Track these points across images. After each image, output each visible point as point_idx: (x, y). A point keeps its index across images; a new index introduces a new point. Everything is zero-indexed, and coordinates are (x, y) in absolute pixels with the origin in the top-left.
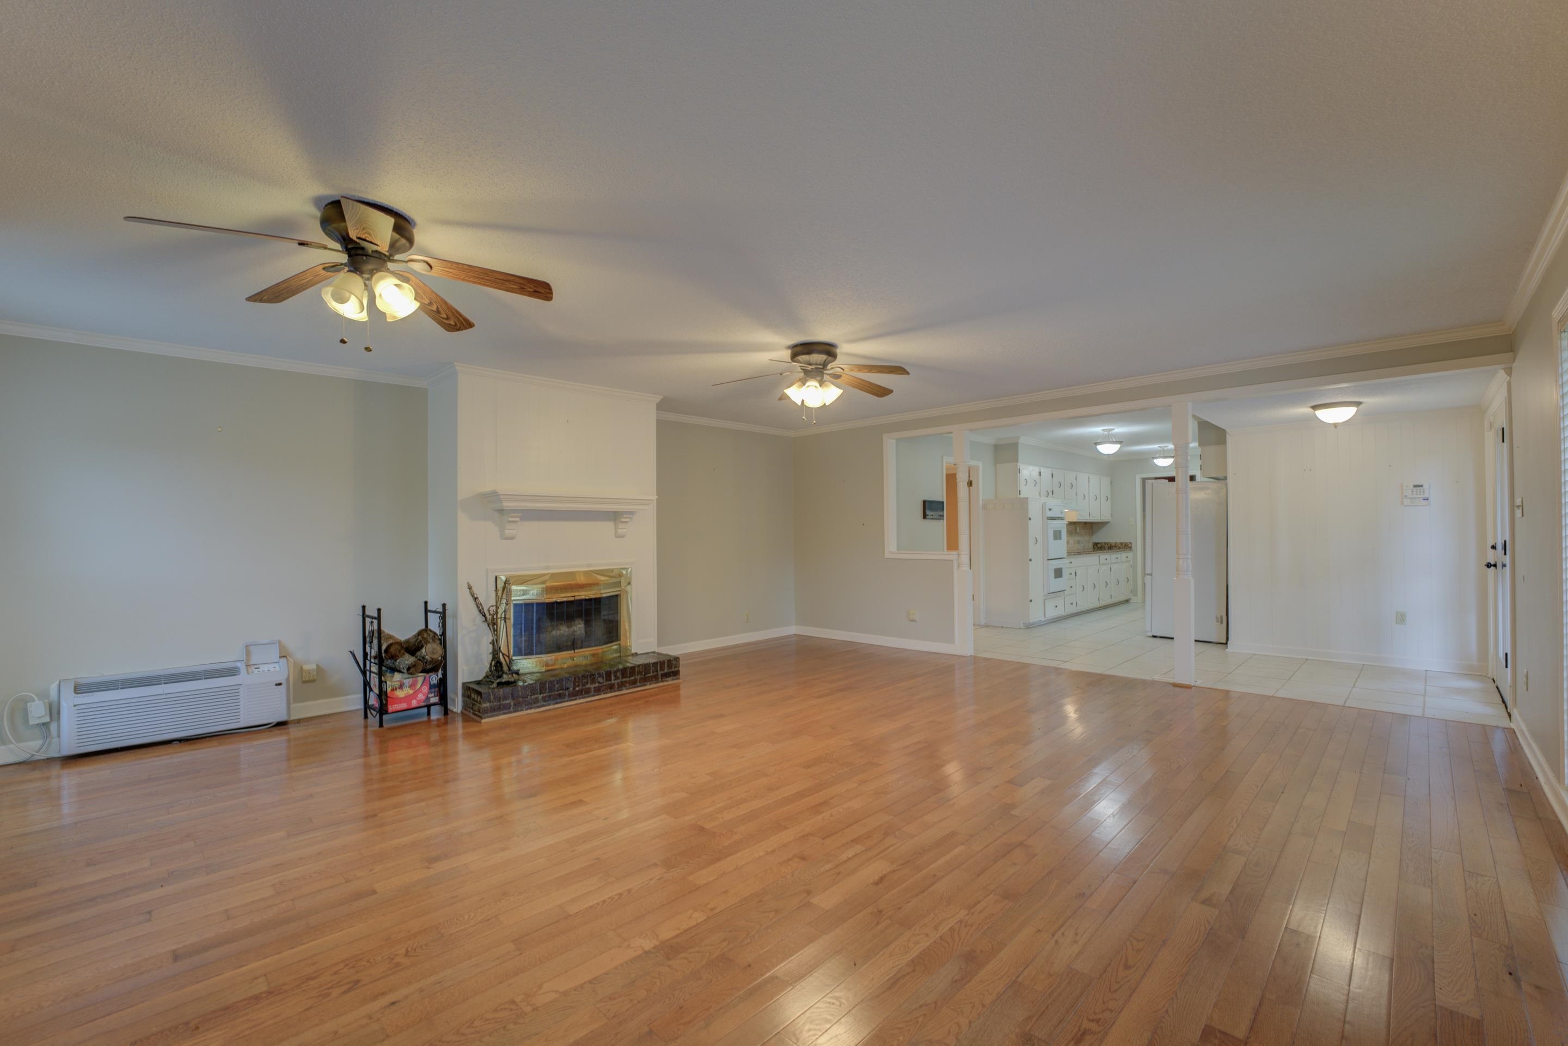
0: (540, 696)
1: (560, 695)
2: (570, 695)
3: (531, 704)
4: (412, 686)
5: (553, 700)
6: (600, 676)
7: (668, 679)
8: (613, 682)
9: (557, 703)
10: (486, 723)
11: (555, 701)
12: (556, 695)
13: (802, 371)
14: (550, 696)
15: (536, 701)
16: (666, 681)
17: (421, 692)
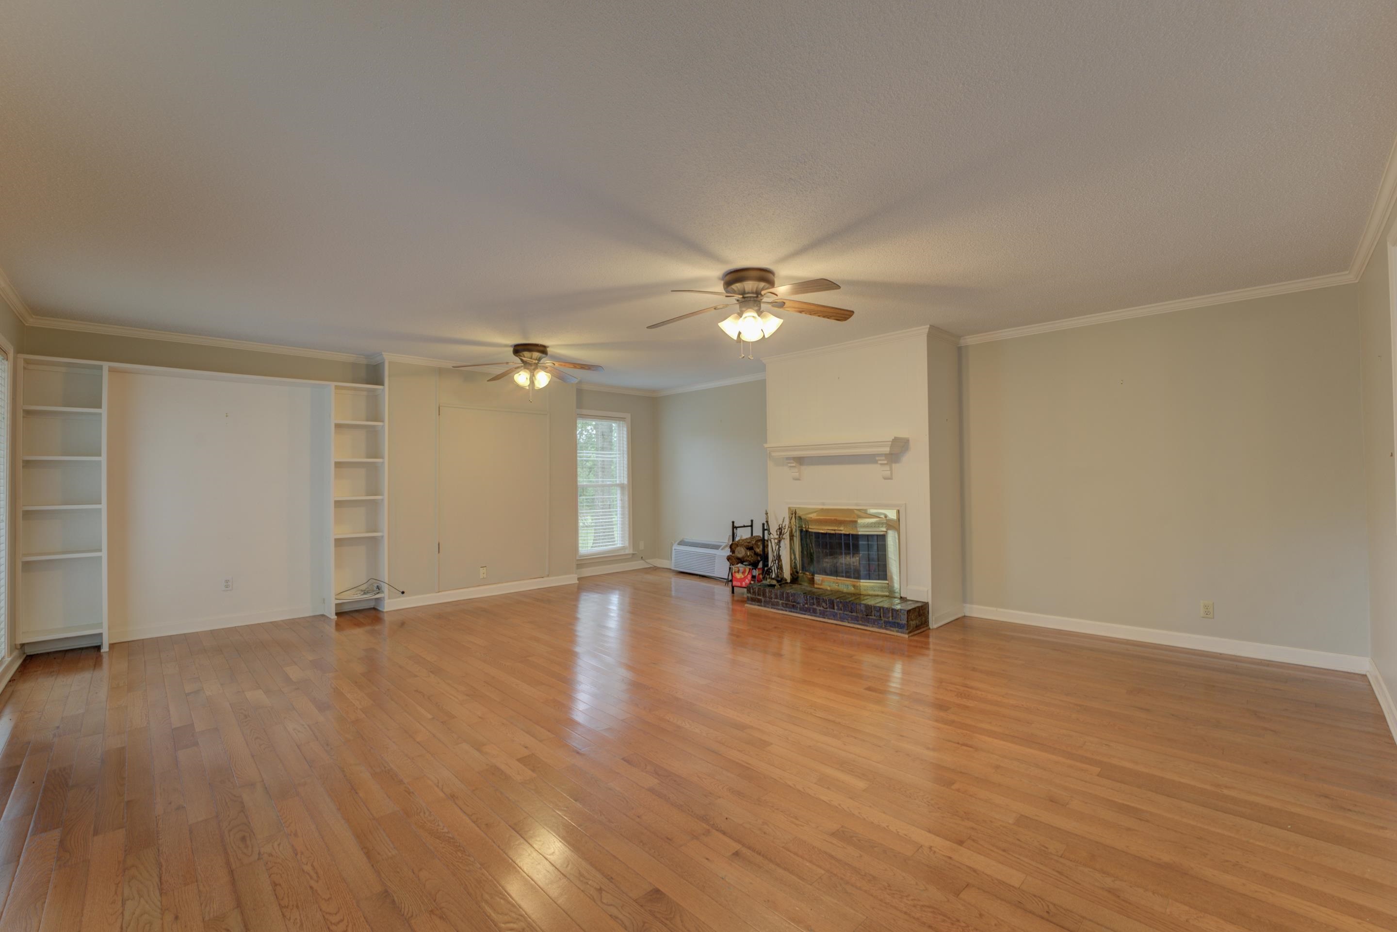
0: (781, 602)
1: (793, 606)
2: (801, 609)
3: (775, 605)
4: (744, 572)
5: (789, 608)
6: (824, 601)
7: (894, 629)
8: (835, 611)
9: (791, 612)
10: (747, 607)
11: (790, 610)
12: (791, 605)
13: (737, 302)
14: (786, 604)
15: (777, 604)
16: (891, 630)
17: (747, 578)
